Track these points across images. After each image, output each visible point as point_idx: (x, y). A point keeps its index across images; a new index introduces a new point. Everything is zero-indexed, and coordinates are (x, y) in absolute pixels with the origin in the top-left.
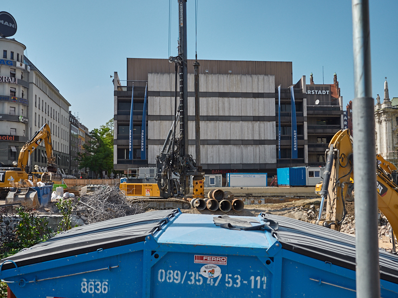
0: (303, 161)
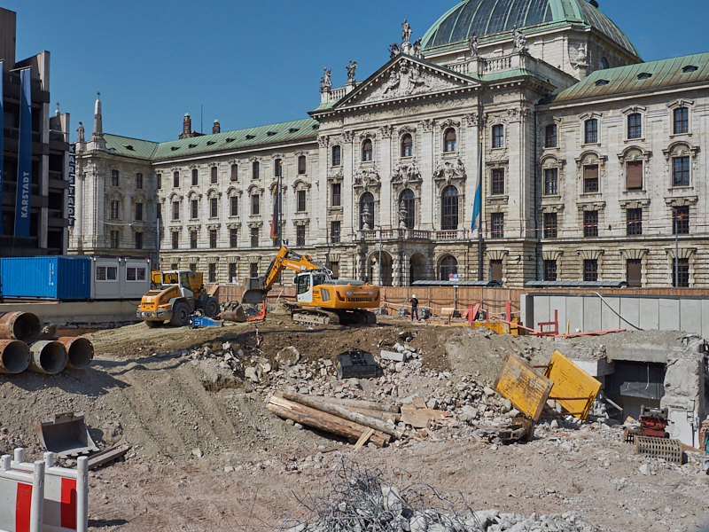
0: (36, 244)
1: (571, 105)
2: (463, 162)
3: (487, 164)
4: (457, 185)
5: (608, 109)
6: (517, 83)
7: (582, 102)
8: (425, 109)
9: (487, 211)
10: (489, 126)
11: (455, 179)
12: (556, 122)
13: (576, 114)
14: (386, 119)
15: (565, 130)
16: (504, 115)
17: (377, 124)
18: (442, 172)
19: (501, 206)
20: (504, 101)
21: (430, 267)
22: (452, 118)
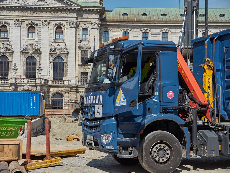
1: (118, 24)
2: (67, 45)
3: (79, 47)
4: (63, 57)
5: (134, 28)
6: (98, 10)
7: (123, 23)
8: (44, 14)
9: (79, 71)
10: (80, 29)
11: (62, 53)
12: (109, 31)
13: (118, 28)
14: (18, 16)
15: (113, 35)
16: (89, 24)
17: (11, 18)
18: (55, 49)
19: (86, 69)
20: (89, 17)
21: (48, 99)
22: (61, 22)
